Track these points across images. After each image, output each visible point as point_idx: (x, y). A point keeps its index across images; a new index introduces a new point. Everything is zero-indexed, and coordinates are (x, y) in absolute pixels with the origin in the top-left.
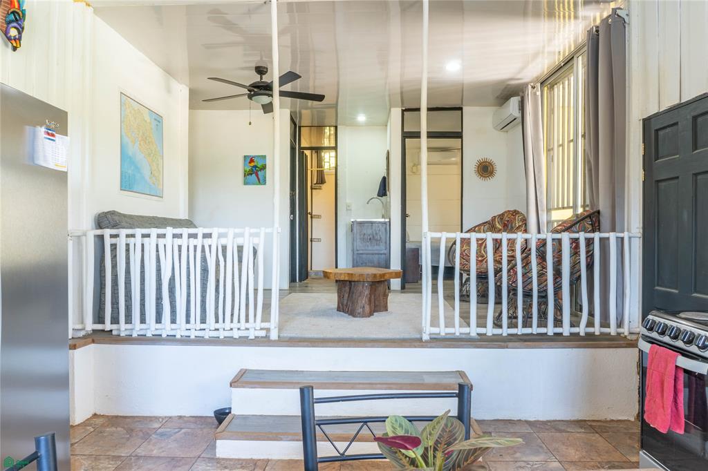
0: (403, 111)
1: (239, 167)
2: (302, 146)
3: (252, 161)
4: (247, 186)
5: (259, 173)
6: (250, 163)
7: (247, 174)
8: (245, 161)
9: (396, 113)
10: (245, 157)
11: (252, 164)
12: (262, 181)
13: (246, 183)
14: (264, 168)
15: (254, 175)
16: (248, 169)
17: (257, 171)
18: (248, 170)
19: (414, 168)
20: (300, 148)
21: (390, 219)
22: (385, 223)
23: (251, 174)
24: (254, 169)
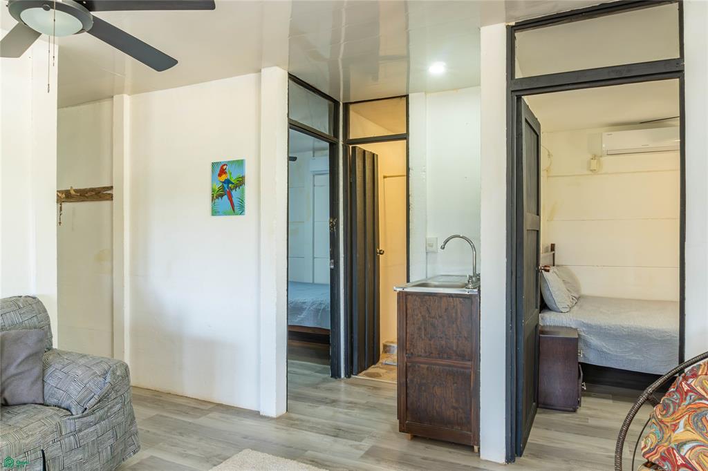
0: (512, 31)
1: (205, 183)
2: (352, 137)
3: (222, 172)
4: (216, 218)
5: (233, 192)
6: (220, 175)
7: (217, 196)
8: (213, 172)
9: (494, 36)
10: (213, 164)
11: (224, 178)
12: (237, 208)
13: (215, 213)
14: (241, 182)
15: (225, 197)
16: (217, 186)
17: (231, 189)
18: (217, 189)
19: (594, 162)
20: (348, 142)
21: (479, 291)
22: (469, 297)
23: (222, 196)
24: (225, 185)
